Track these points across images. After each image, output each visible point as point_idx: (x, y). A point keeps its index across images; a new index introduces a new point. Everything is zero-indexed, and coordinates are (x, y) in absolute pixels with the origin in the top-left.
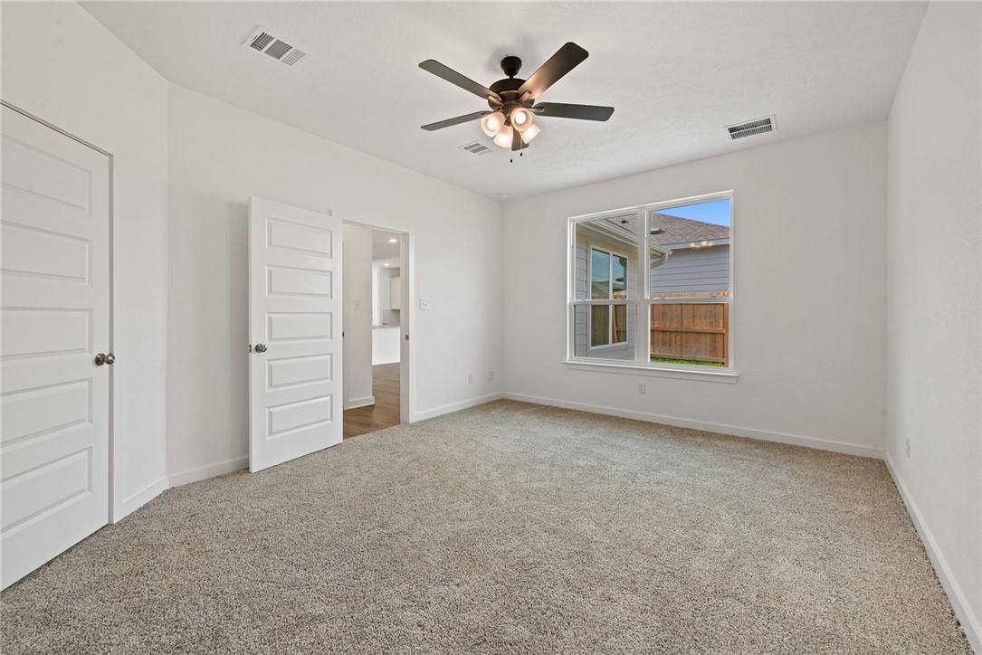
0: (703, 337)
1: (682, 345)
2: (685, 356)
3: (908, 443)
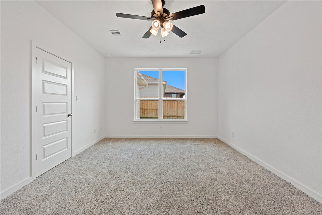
0: (154, 110)
1: (148, 113)
2: (149, 116)
3: (233, 134)
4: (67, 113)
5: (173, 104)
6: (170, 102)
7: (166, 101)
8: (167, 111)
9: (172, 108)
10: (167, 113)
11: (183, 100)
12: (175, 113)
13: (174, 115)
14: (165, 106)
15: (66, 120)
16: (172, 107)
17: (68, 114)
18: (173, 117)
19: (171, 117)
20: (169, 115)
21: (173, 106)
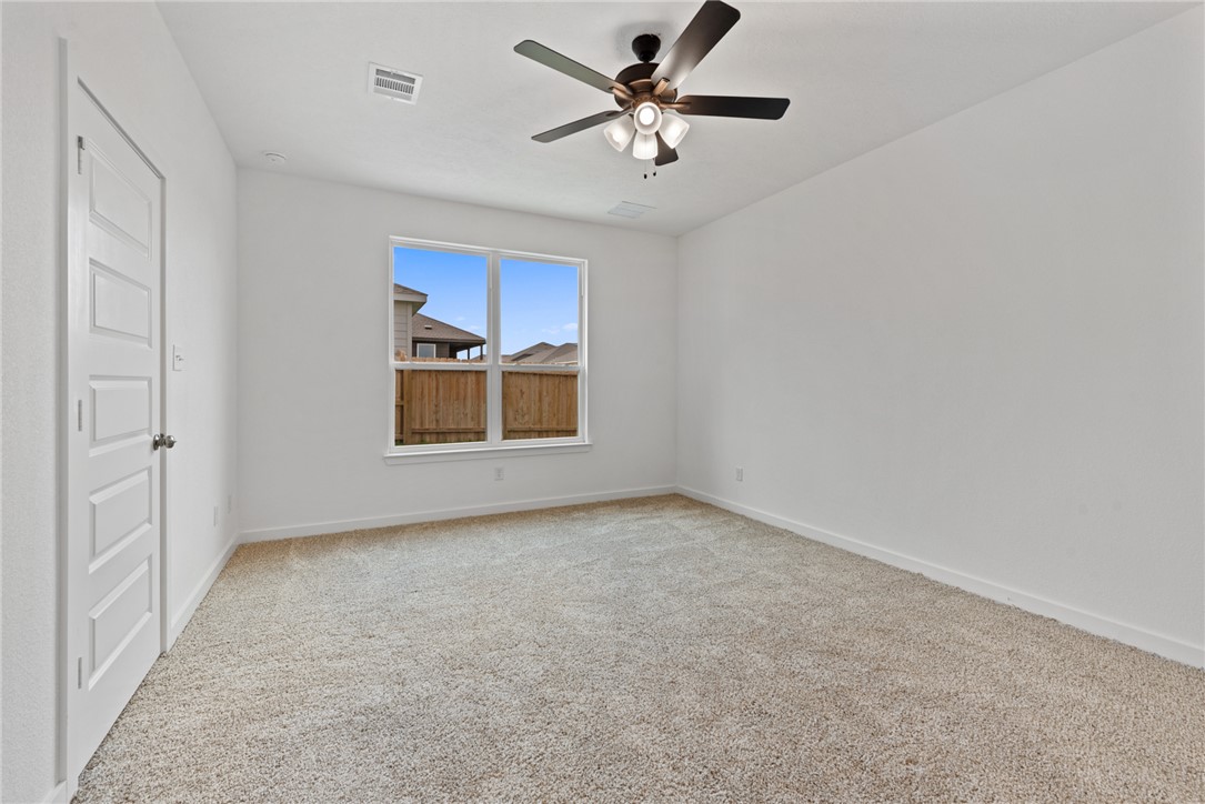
3: (740, 473)
4: (150, 434)
5: (462, 386)
6: (447, 376)
7: (434, 376)
8: (436, 412)
9: (457, 399)
10: (437, 421)
11: (483, 369)
12: (469, 419)
13: (463, 426)
14: (426, 391)
15: (144, 470)
16: (458, 394)
17: (152, 439)
18: (462, 436)
19: (453, 437)
20: (443, 427)
21: (462, 392)
